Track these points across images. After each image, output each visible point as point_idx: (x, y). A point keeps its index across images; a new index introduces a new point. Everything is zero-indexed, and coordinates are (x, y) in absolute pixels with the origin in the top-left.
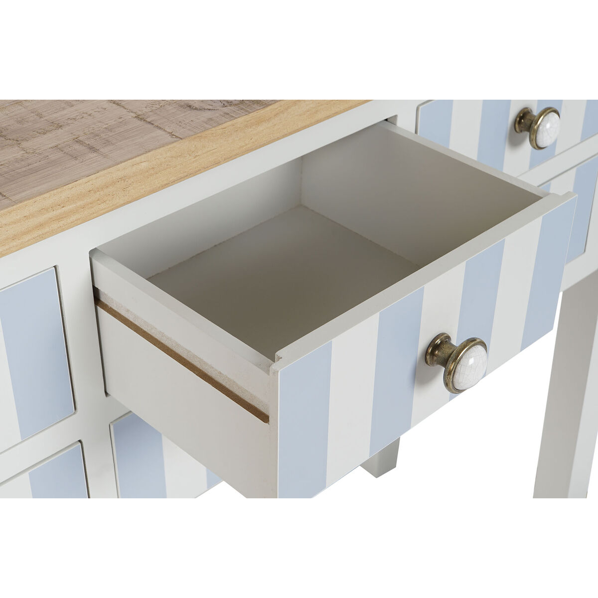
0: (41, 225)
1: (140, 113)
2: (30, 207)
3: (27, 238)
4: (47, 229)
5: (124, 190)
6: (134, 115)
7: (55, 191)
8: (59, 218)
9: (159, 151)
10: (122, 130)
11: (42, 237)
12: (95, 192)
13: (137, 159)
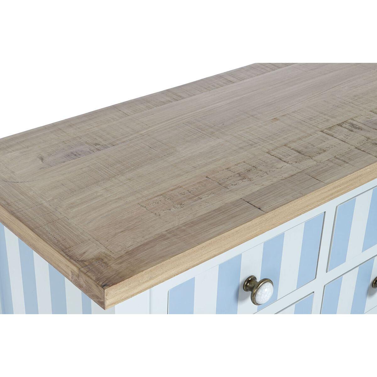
0: (332, 194)
1: (356, 146)
2: (331, 186)
3: (327, 199)
4: (334, 196)
5: (360, 180)
6: (355, 147)
7: (340, 180)
8: (338, 191)
9: (374, 164)
10: (353, 154)
11: (331, 199)
12: (351, 181)
13: (367, 167)
